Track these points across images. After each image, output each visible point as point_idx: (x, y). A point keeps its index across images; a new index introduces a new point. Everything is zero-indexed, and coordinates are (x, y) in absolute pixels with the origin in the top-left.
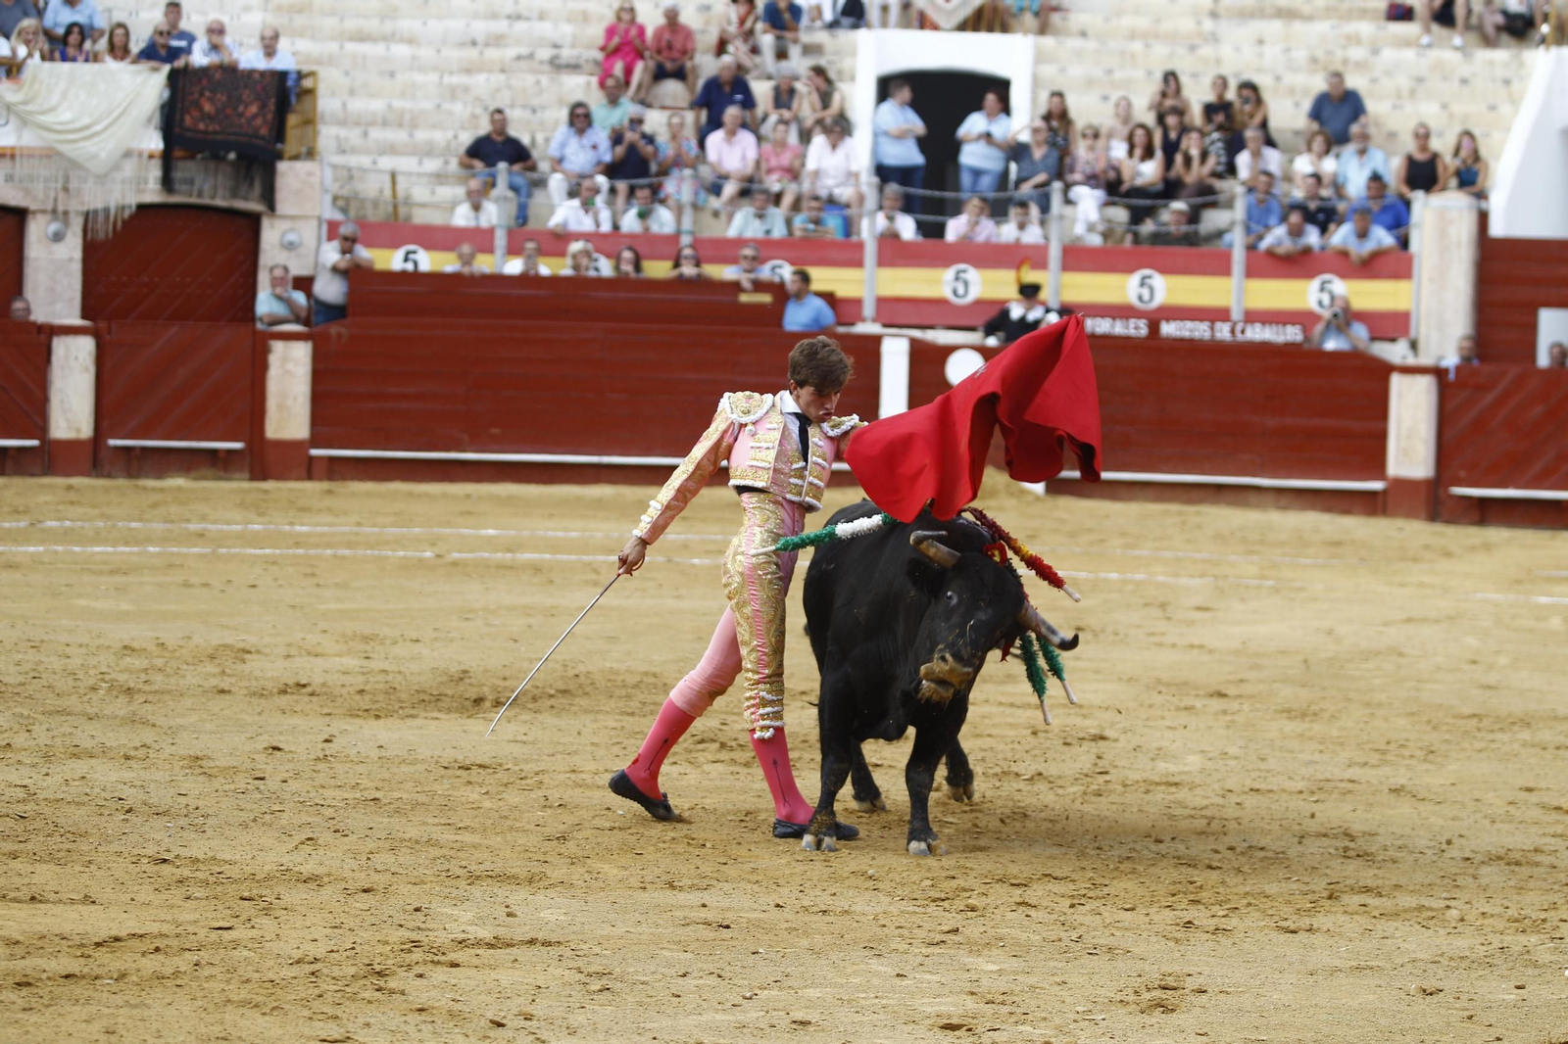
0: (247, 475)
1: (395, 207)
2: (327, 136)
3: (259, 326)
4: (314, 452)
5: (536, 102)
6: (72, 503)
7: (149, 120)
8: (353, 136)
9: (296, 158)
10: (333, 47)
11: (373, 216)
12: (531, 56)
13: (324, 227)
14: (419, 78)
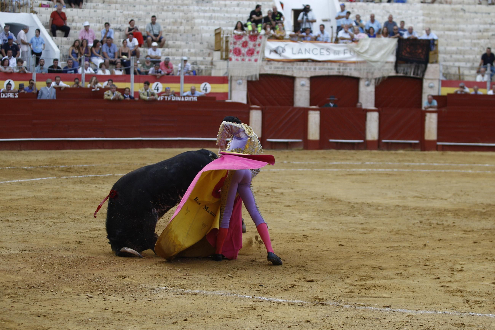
0: (420, 150)
1: (460, 76)
2: (441, 57)
3: (423, 109)
4: (439, 143)
6: (373, 157)
7: (393, 53)
8: (448, 57)
9: (432, 63)
10: (442, 33)
11: (453, 79)
13: (440, 83)
14: (466, 41)
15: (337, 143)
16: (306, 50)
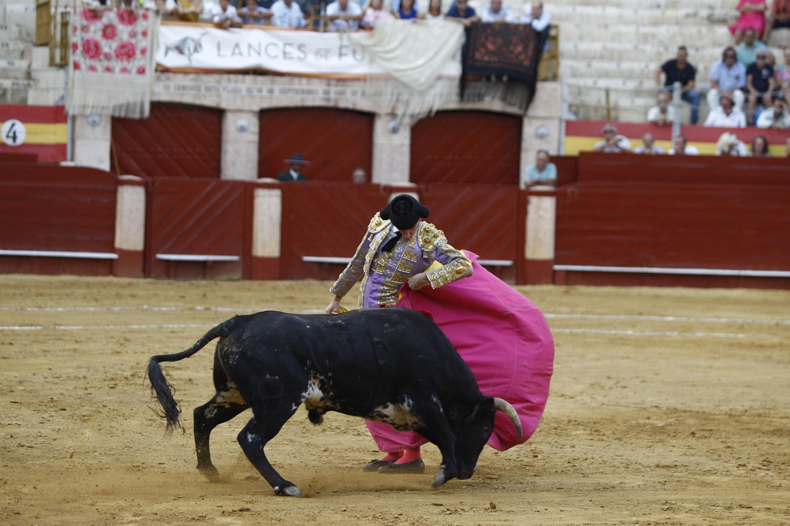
0: (513, 281)
1: (608, 110)
2: (565, 65)
3: (522, 186)
4: (557, 267)
5: (699, 43)
7: (453, 57)
8: (581, 66)
9: (545, 80)
10: (568, 9)
11: (594, 117)
12: (695, 15)
13: (564, 126)
14: (624, 29)
15: (321, 264)
16: (250, 46)
